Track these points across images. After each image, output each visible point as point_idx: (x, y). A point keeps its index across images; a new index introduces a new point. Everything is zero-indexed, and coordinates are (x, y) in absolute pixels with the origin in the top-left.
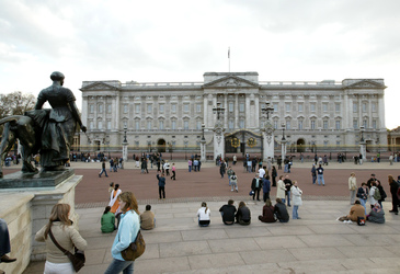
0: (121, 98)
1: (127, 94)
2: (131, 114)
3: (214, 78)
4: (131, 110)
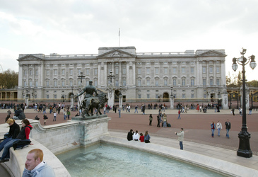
0: (44, 65)
1: (48, 63)
2: (51, 76)
3: (105, 51)
4: (51, 73)
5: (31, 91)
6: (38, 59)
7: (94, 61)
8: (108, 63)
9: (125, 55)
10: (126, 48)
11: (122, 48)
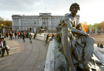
0: (21, 19)
1: (22, 18)
2: (24, 22)
3: (41, 14)
4: (23, 21)
5: (17, 27)
6: (19, 17)
7: (38, 17)
8: (42, 18)
9: (48, 16)
10: (48, 13)
11: (47, 13)
